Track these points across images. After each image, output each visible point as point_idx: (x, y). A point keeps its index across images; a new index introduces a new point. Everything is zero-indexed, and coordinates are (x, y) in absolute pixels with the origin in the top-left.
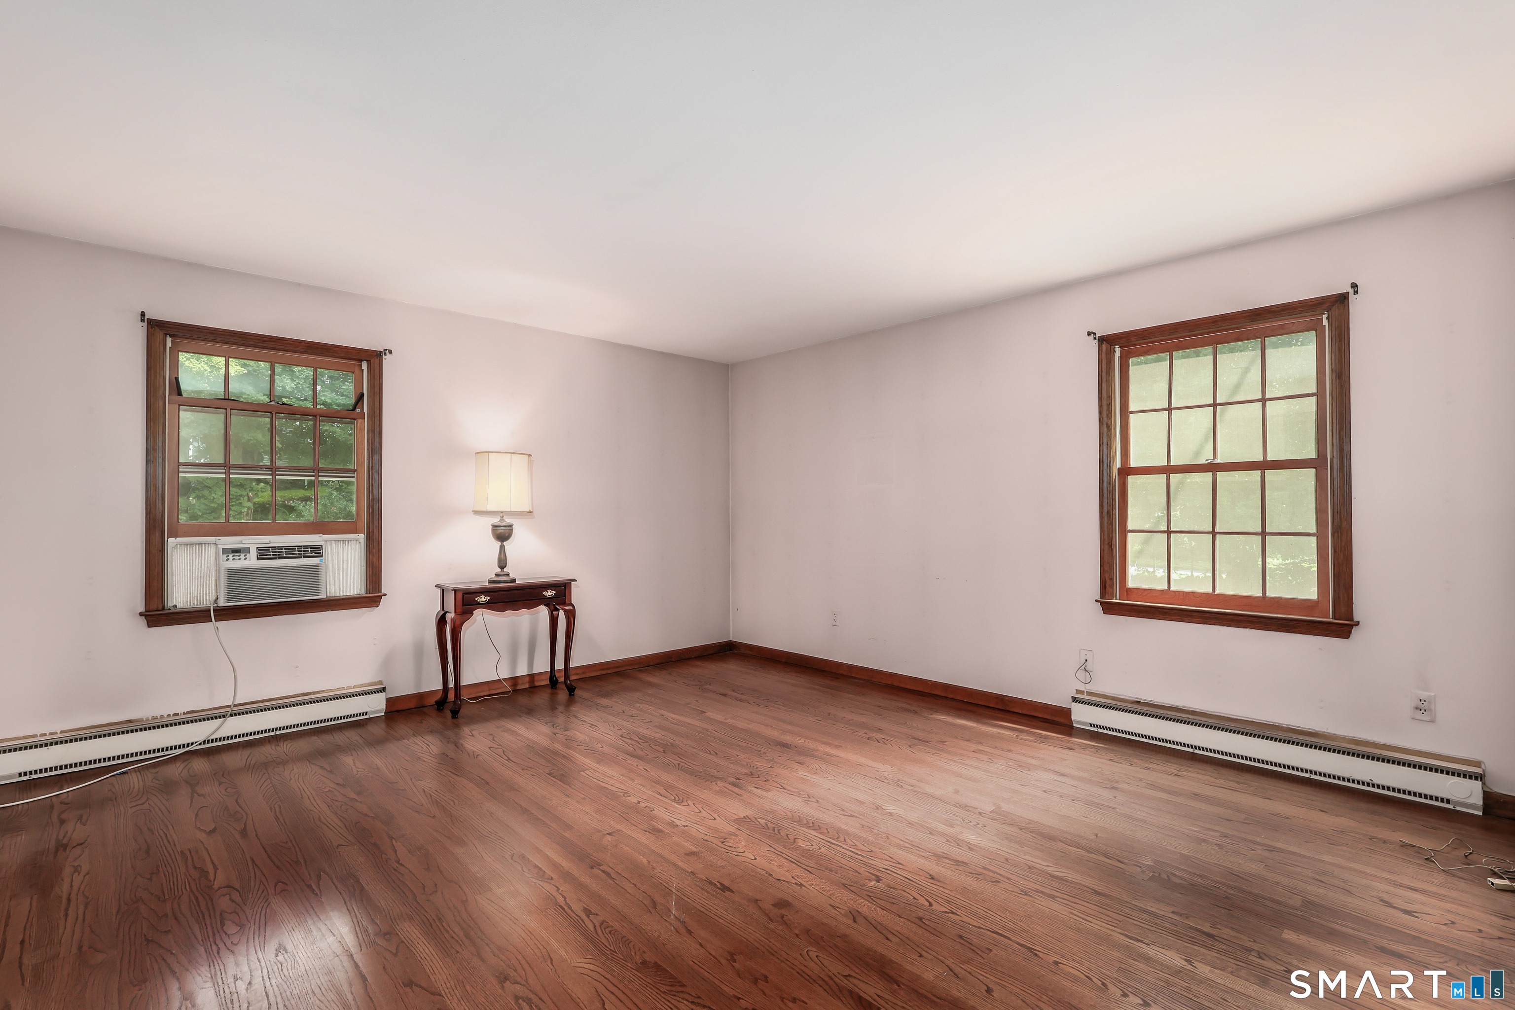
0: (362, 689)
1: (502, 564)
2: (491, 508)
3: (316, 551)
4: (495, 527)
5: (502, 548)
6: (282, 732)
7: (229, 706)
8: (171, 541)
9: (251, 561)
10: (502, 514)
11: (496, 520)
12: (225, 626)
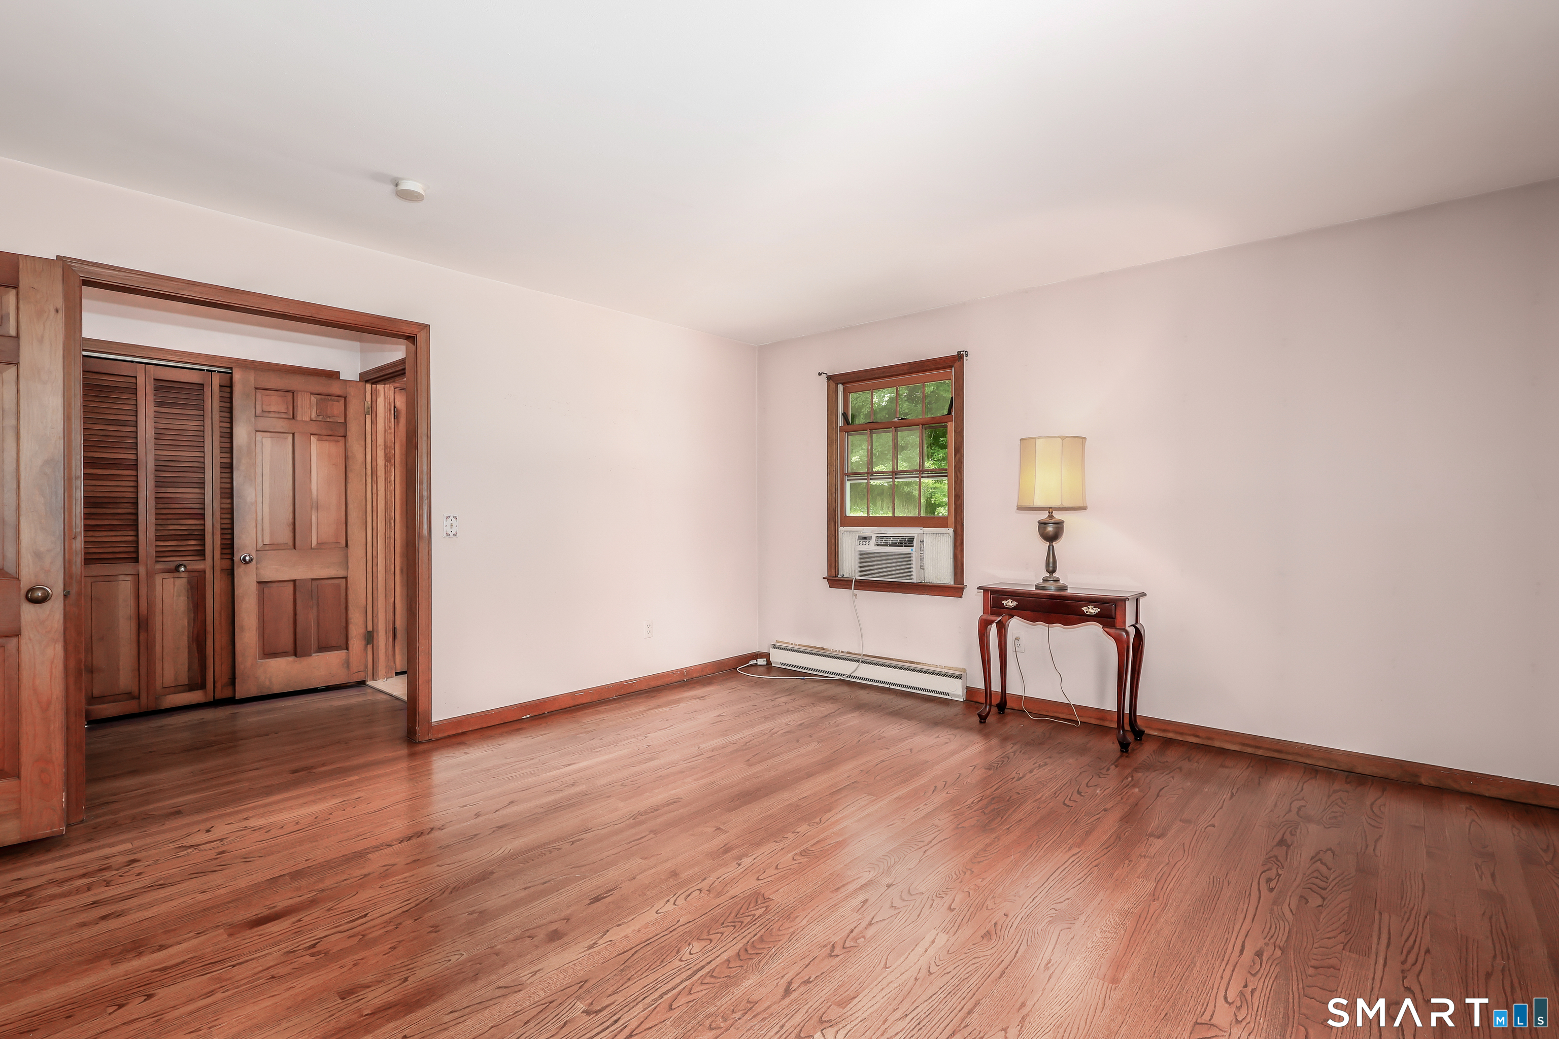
0: (943, 670)
1: (1051, 567)
2: (1038, 503)
3: (908, 542)
4: (1043, 524)
5: (1051, 550)
6: (894, 687)
7: (860, 655)
8: (841, 529)
9: (871, 547)
10: (1050, 510)
11: (1044, 516)
12: (862, 594)
